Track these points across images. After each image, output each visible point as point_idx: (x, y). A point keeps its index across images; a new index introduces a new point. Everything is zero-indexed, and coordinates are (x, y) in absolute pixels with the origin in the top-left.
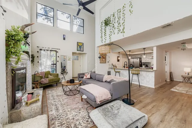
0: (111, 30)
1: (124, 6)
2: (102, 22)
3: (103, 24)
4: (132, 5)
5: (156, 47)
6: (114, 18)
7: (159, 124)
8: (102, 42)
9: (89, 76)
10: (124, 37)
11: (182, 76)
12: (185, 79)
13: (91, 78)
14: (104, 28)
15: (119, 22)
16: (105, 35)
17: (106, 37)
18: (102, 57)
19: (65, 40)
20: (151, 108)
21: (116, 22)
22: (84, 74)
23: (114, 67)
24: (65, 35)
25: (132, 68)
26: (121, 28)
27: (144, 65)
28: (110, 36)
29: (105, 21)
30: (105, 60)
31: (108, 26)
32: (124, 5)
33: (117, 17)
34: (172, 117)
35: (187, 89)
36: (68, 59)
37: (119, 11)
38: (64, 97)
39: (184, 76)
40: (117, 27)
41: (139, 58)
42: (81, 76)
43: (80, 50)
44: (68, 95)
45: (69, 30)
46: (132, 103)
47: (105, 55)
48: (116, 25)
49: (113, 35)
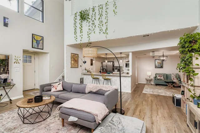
0: (91, 28)
1: (106, 4)
2: (76, 14)
3: (77, 16)
4: (116, 6)
5: (131, 53)
6: (94, 13)
7: (152, 126)
8: (76, 40)
9: (60, 88)
10: (106, 39)
11: (146, 79)
12: (148, 82)
13: (64, 90)
14: (80, 22)
15: (100, 20)
16: (81, 32)
17: (82, 34)
18: (74, 59)
19: (7, 26)
20: (139, 113)
21: (97, 19)
22: (50, 85)
23: (89, 72)
24: (8, 19)
25: (109, 74)
26: (104, 28)
27: (116, 69)
28: (88, 34)
29: (81, 13)
30: (78, 63)
31: (86, 21)
32: (107, 2)
33: (97, 13)
34: (156, 117)
35: (152, 90)
36: (14, 61)
37: (101, 7)
38: (25, 129)
39: (147, 79)
40: (98, 25)
41: (112, 62)
42: (46, 88)
43: (38, 46)
44: (33, 124)
45: (16, 10)
46: (123, 112)
47: (77, 58)
48: (97, 22)
49: (93, 33)
